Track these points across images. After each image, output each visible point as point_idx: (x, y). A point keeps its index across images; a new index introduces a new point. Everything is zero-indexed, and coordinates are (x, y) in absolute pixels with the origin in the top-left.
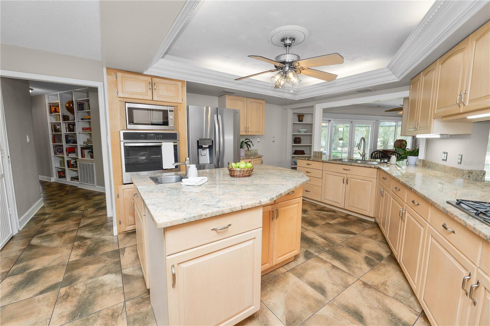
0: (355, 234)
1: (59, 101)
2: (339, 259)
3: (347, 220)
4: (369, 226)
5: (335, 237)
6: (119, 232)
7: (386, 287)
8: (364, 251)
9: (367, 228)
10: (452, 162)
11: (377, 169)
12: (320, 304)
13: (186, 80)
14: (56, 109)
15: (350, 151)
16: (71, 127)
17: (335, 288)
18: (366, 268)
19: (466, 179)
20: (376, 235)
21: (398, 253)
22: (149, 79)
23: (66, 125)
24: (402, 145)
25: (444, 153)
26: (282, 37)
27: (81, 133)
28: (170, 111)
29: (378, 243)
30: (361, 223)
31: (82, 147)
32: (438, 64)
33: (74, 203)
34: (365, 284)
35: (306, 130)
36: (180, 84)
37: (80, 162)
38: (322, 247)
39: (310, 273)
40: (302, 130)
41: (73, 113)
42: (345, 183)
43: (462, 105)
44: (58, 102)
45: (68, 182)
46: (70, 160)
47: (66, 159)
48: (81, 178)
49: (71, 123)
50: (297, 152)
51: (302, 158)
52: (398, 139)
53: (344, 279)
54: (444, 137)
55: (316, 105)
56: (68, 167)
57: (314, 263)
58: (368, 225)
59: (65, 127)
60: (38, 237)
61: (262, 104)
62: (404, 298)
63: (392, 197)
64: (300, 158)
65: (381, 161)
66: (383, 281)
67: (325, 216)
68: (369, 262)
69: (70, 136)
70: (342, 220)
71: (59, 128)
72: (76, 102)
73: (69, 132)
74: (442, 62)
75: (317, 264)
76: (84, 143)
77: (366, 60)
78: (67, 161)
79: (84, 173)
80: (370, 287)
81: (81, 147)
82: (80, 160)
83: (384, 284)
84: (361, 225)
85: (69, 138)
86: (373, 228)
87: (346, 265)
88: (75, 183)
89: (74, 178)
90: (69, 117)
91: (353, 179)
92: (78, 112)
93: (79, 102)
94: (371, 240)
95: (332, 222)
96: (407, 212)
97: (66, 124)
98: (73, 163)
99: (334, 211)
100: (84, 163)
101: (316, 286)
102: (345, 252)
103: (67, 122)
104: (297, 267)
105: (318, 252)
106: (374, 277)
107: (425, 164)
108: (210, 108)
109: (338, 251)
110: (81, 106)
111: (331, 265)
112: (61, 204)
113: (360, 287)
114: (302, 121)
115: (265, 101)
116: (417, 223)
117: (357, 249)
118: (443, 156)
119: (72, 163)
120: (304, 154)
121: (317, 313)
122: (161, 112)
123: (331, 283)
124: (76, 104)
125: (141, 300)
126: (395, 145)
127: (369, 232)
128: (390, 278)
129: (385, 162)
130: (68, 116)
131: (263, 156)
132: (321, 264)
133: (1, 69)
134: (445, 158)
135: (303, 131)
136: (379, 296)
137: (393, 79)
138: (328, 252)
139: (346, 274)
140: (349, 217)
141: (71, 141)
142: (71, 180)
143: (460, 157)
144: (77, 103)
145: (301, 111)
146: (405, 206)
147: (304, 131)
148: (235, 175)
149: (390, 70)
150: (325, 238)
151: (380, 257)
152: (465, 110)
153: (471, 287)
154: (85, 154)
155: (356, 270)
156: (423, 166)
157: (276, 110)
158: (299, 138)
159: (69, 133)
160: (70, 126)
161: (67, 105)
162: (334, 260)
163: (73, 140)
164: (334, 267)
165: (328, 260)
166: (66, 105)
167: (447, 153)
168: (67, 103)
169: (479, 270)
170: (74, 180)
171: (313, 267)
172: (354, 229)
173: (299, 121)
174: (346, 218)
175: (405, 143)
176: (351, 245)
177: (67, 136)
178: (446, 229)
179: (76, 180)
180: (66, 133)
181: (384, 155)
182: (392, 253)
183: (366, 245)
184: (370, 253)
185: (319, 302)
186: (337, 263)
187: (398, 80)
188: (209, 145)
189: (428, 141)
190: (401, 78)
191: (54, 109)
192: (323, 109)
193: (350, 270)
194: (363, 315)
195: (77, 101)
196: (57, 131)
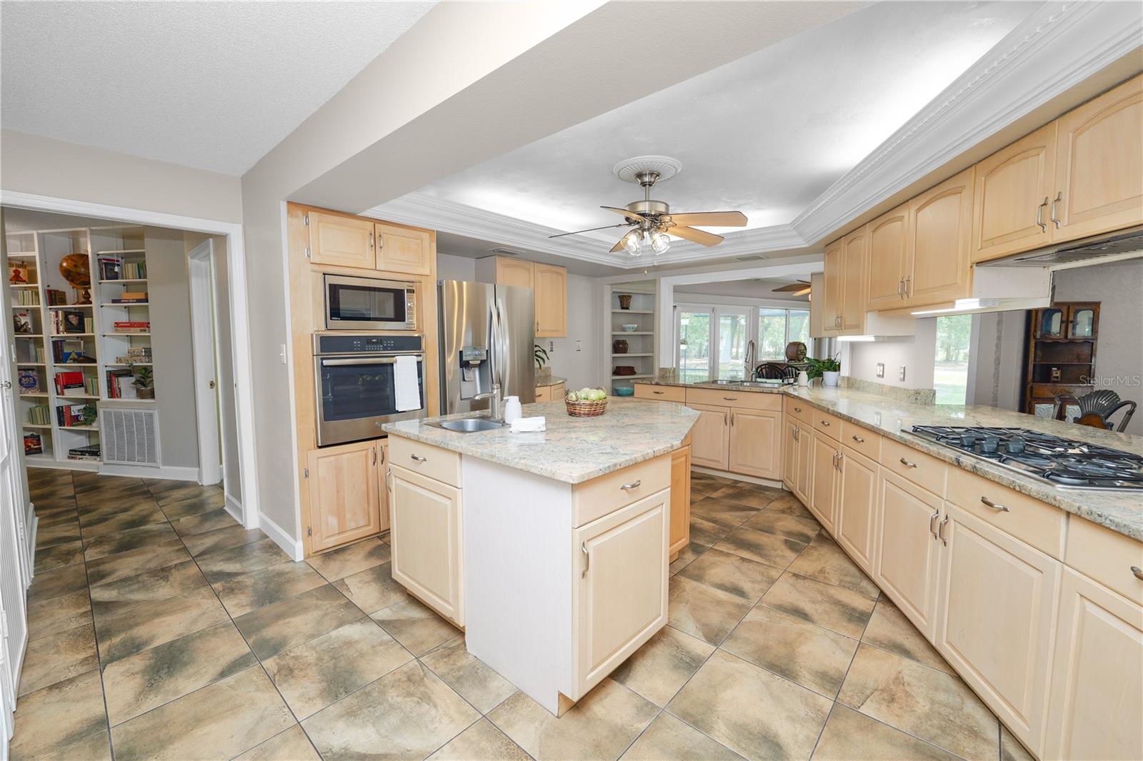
0: (758, 510)
1: (36, 253)
2: (748, 549)
3: (737, 490)
4: (776, 495)
5: (728, 517)
6: (307, 553)
7: (826, 575)
8: (780, 533)
9: (773, 499)
10: (892, 379)
11: (783, 394)
12: (744, 610)
13: (435, 229)
14: (20, 272)
15: (712, 365)
16: (77, 321)
17: (757, 587)
18: (791, 555)
19: (912, 403)
20: (790, 508)
21: (833, 525)
22: (370, 225)
23: (57, 316)
24: (799, 353)
25: (879, 365)
26: (638, 170)
27: (108, 336)
28: (409, 291)
29: (797, 518)
30: (761, 493)
31: (110, 371)
32: (869, 228)
33: (125, 510)
34: (796, 576)
35: (636, 326)
36: (426, 236)
37: (107, 410)
38: (714, 534)
39: (713, 571)
40: (629, 325)
41: (86, 283)
42: (728, 424)
43: (905, 296)
44: (35, 257)
45: (61, 463)
46: (69, 407)
47: (54, 401)
48: (110, 449)
49: (73, 311)
50: (622, 369)
51: (644, 382)
52: (792, 341)
53: (765, 574)
54: (881, 340)
55: (662, 279)
56: (61, 423)
57: (711, 558)
58: (773, 494)
59: (53, 319)
60: (102, 586)
61: (562, 275)
62: (854, 584)
63: (815, 439)
64: (640, 382)
65: (783, 381)
66: (819, 568)
67: (700, 488)
68: (792, 546)
69: (69, 344)
70: (731, 491)
71: (26, 322)
72: (96, 258)
73: (67, 332)
74: (873, 229)
75: (716, 558)
76: (119, 360)
77: (758, 209)
78: (58, 408)
79: (120, 437)
80: (805, 578)
81: (107, 371)
82: (106, 403)
83: (822, 571)
84: (762, 495)
85: (66, 350)
86: (782, 498)
87: (761, 555)
88: (86, 465)
89: (80, 451)
90: (67, 294)
91: (742, 416)
92: (100, 283)
93: (104, 259)
94: (785, 515)
95: (714, 495)
96: (844, 457)
97: (57, 313)
98: (77, 413)
99: (711, 478)
100: (122, 411)
101: (729, 589)
102: (752, 537)
103: (60, 309)
104: (688, 568)
105: (712, 542)
106: (806, 565)
107: (851, 384)
108: (465, 283)
109: (742, 537)
110: (109, 268)
111: (738, 558)
112: (89, 514)
113: (792, 580)
114: (627, 308)
115: (565, 269)
116: (863, 468)
117: (769, 530)
118: (879, 370)
119: (73, 414)
120: (634, 373)
121: (744, 620)
122: (392, 294)
123: (749, 581)
124: (97, 263)
125: (446, 652)
126: (789, 353)
127: (778, 505)
128: (828, 563)
129: (789, 384)
130: (64, 293)
131: (568, 380)
132: (722, 559)
133: (2, 189)
134: (881, 374)
135: (631, 328)
136: (820, 587)
137: (800, 243)
138: (727, 540)
139: (765, 566)
140: (739, 485)
141: (71, 357)
142: (69, 458)
143: (902, 371)
144: (99, 260)
145: (625, 290)
146: (840, 447)
147: (633, 328)
148: (582, 412)
149: (795, 229)
150: (714, 521)
151: (807, 539)
152: (909, 305)
153: (941, 524)
154: (119, 388)
155: (778, 559)
156: (848, 387)
157: (582, 287)
158: (624, 343)
159: (65, 334)
160: (71, 317)
161: (65, 264)
162: (740, 550)
163: (76, 354)
164: (743, 559)
165: (731, 552)
166: (61, 266)
167: (883, 365)
168: (66, 259)
169: (947, 503)
170: (80, 457)
171: (712, 564)
172: (753, 503)
173: (623, 308)
174: (735, 487)
175: (803, 348)
176: (759, 526)
177: (57, 345)
178: (906, 464)
179: (89, 457)
180: (55, 335)
181: (773, 370)
182: (822, 527)
183: (780, 524)
184: (789, 533)
185: (740, 607)
186: (746, 554)
187: (807, 245)
188: (481, 361)
189: (853, 346)
190: (812, 243)
191: (14, 271)
192: (674, 286)
193: (769, 560)
194: (806, 612)
195: (98, 255)
196: (22, 330)
